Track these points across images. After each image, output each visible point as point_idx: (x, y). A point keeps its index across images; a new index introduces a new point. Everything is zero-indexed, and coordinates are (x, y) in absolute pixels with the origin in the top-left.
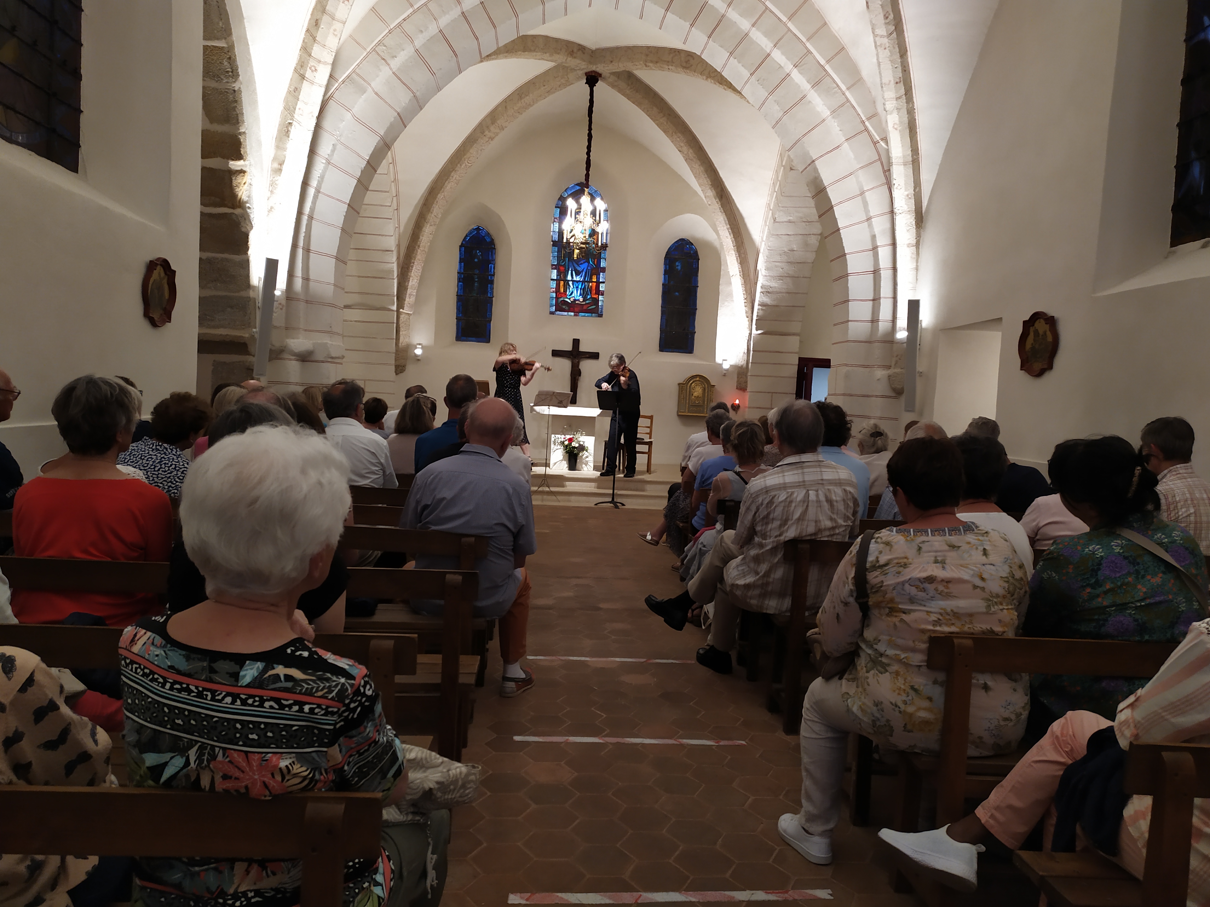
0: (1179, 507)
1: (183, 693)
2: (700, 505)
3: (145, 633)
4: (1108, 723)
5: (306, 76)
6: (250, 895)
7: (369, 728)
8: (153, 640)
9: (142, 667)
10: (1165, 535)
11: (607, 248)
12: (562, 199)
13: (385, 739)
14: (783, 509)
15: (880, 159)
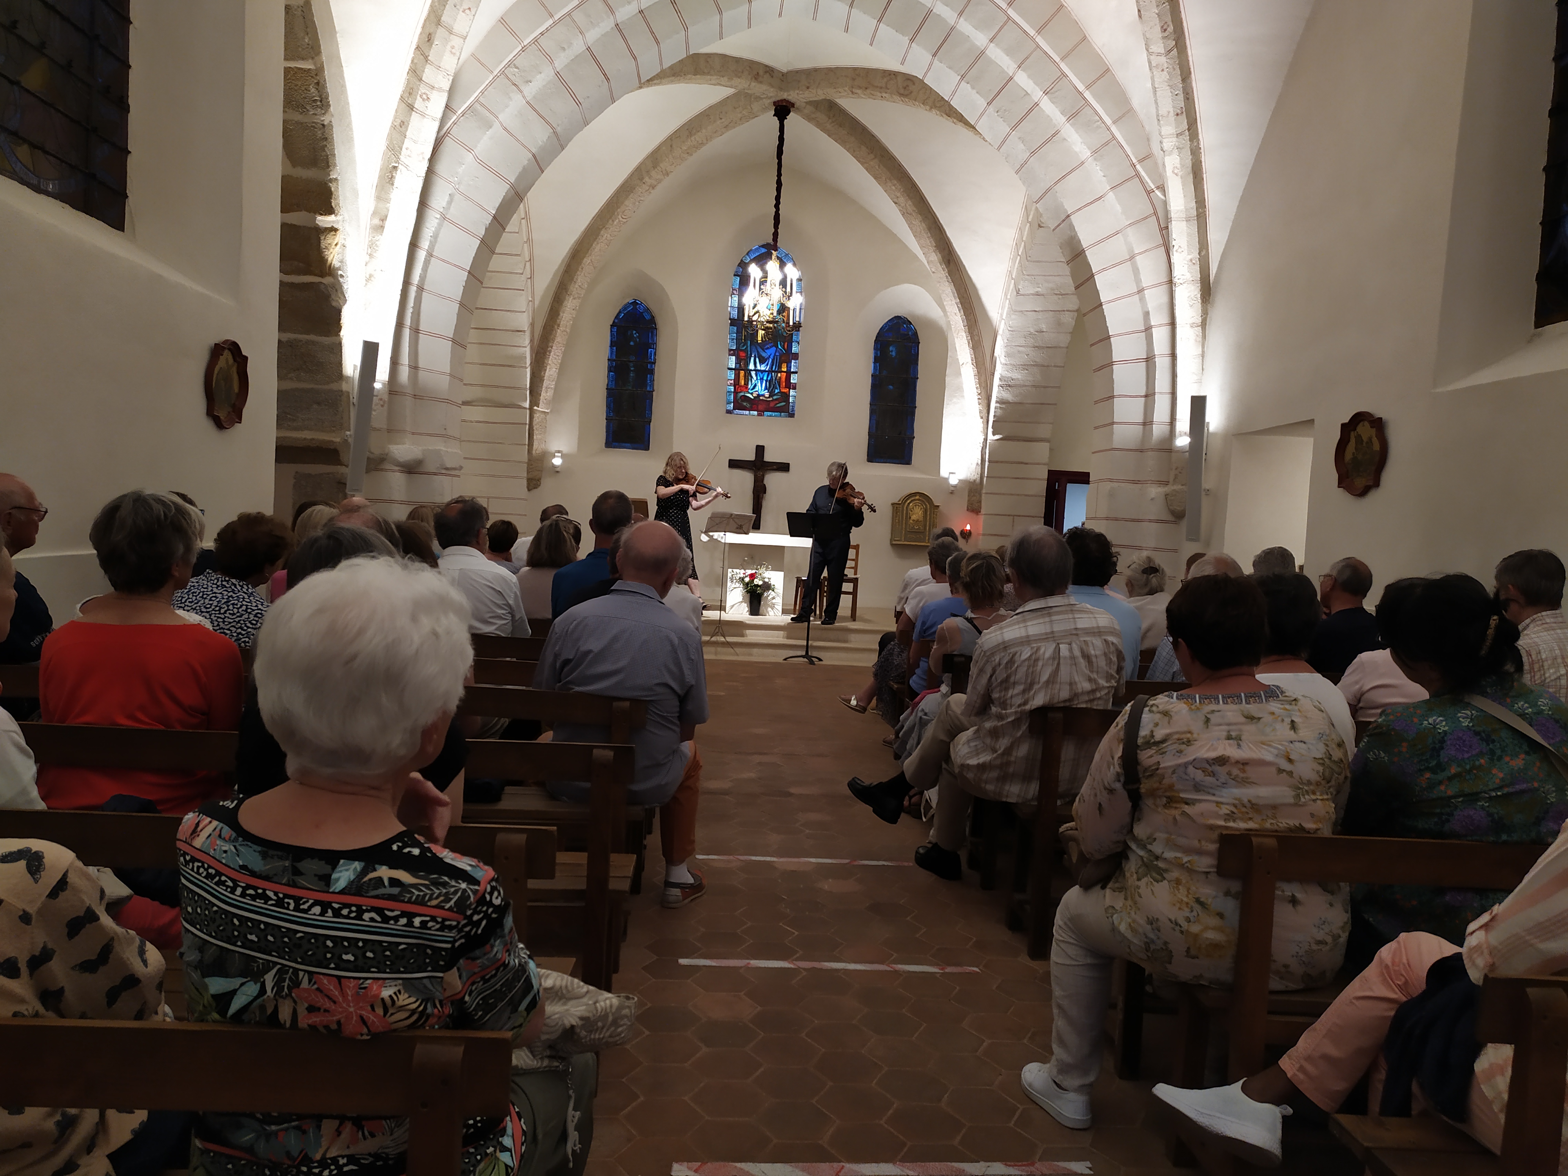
0: (1546, 668)
1: (258, 900)
2: (920, 660)
3: (210, 822)
4: (1456, 949)
5: (416, 106)
6: (342, 1161)
7: (498, 947)
8: (221, 831)
9: (206, 866)
10: (1529, 704)
11: (801, 329)
12: (743, 265)
13: (517, 961)
14: (1028, 669)
15: (1155, 213)
